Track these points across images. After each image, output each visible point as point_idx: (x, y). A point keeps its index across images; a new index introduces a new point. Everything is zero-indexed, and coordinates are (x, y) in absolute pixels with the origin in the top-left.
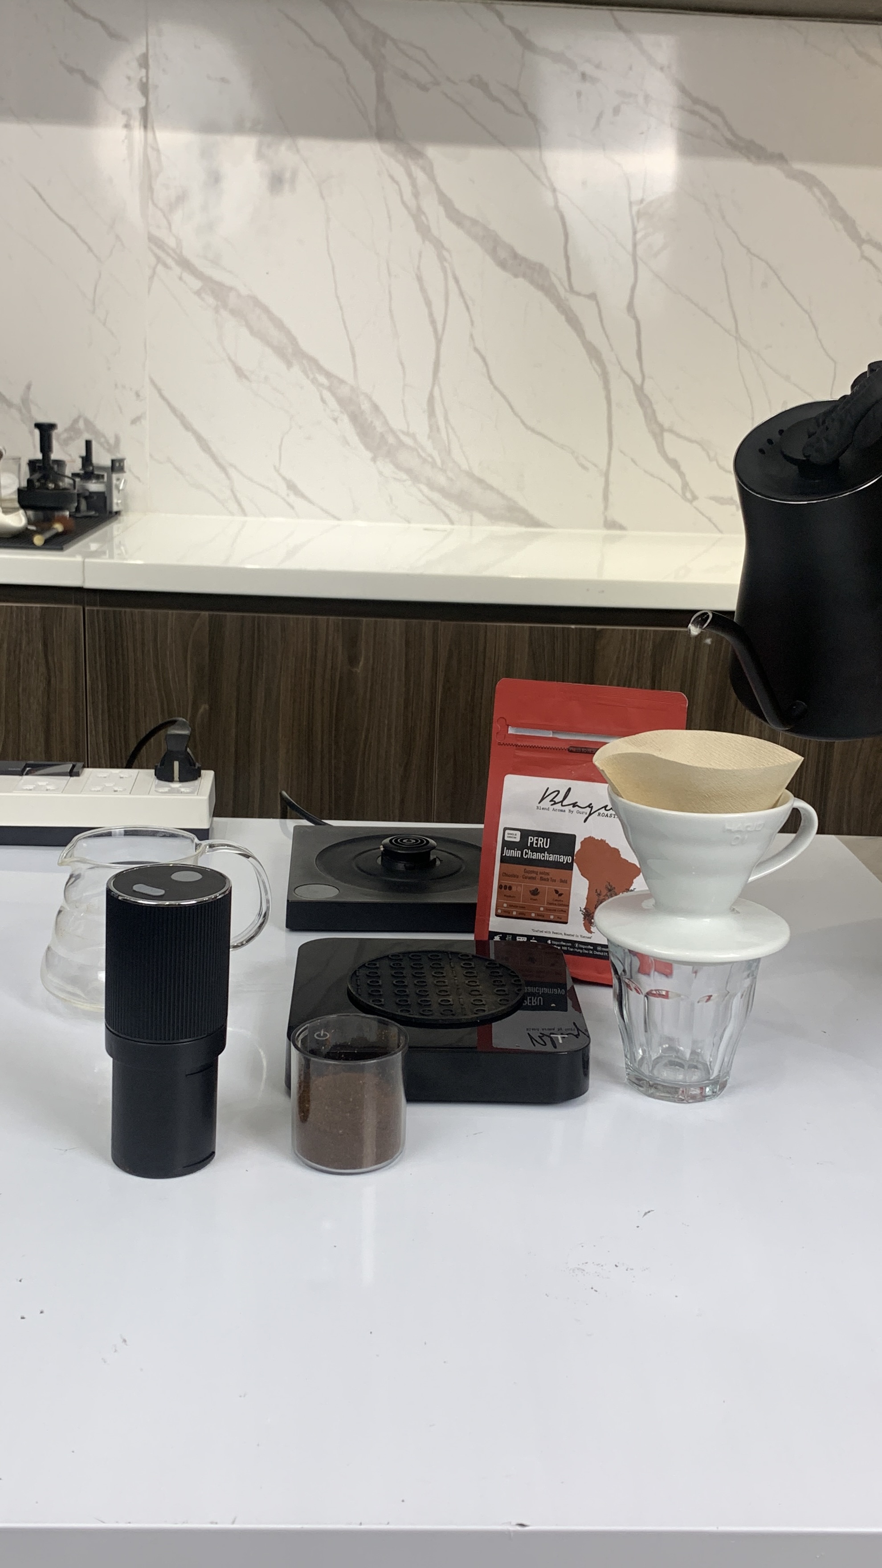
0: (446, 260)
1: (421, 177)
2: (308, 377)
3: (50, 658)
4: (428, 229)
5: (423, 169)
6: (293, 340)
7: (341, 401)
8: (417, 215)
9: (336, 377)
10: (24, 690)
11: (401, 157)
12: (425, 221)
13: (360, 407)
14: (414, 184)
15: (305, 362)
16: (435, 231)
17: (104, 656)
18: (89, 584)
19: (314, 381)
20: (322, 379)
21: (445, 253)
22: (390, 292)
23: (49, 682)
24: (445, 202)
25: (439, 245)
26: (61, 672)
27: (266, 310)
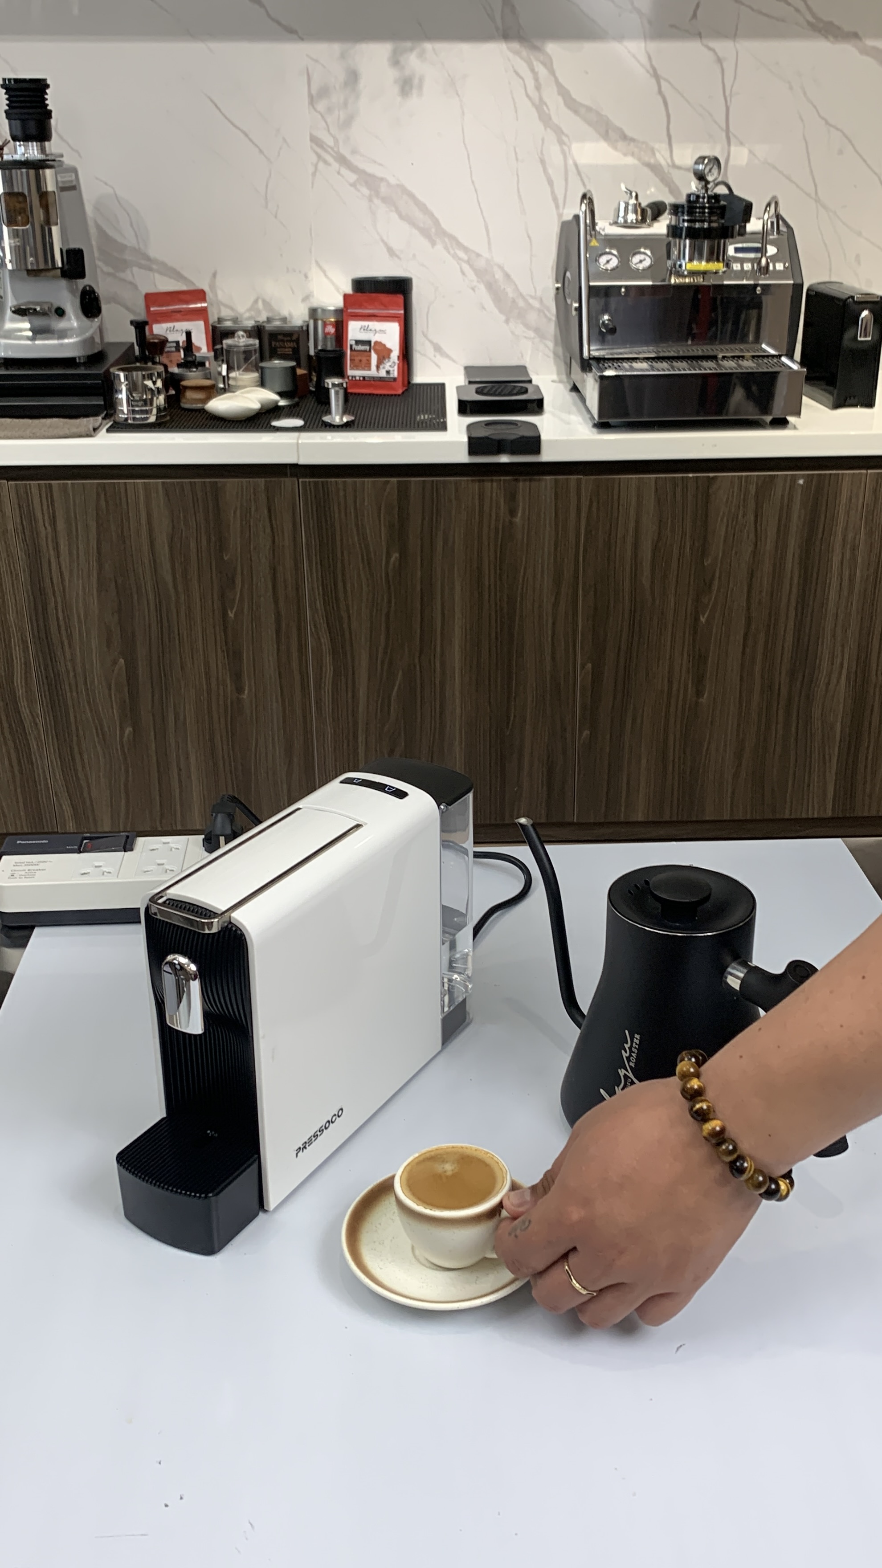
0: (565, 144)
1: (542, 71)
2: (449, 253)
3: (274, 522)
4: (550, 119)
5: (544, 64)
6: (436, 222)
7: (478, 273)
8: (540, 107)
9: (474, 252)
10: (255, 548)
11: (524, 53)
12: (547, 111)
13: (494, 276)
14: (536, 79)
15: (446, 240)
16: (555, 119)
17: (315, 518)
18: (302, 461)
19: (455, 256)
20: (461, 254)
21: (565, 139)
22: (518, 175)
23: (274, 542)
24: (563, 92)
25: (559, 132)
26: (283, 532)
27: (412, 196)
